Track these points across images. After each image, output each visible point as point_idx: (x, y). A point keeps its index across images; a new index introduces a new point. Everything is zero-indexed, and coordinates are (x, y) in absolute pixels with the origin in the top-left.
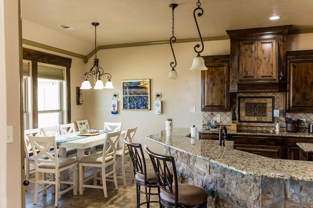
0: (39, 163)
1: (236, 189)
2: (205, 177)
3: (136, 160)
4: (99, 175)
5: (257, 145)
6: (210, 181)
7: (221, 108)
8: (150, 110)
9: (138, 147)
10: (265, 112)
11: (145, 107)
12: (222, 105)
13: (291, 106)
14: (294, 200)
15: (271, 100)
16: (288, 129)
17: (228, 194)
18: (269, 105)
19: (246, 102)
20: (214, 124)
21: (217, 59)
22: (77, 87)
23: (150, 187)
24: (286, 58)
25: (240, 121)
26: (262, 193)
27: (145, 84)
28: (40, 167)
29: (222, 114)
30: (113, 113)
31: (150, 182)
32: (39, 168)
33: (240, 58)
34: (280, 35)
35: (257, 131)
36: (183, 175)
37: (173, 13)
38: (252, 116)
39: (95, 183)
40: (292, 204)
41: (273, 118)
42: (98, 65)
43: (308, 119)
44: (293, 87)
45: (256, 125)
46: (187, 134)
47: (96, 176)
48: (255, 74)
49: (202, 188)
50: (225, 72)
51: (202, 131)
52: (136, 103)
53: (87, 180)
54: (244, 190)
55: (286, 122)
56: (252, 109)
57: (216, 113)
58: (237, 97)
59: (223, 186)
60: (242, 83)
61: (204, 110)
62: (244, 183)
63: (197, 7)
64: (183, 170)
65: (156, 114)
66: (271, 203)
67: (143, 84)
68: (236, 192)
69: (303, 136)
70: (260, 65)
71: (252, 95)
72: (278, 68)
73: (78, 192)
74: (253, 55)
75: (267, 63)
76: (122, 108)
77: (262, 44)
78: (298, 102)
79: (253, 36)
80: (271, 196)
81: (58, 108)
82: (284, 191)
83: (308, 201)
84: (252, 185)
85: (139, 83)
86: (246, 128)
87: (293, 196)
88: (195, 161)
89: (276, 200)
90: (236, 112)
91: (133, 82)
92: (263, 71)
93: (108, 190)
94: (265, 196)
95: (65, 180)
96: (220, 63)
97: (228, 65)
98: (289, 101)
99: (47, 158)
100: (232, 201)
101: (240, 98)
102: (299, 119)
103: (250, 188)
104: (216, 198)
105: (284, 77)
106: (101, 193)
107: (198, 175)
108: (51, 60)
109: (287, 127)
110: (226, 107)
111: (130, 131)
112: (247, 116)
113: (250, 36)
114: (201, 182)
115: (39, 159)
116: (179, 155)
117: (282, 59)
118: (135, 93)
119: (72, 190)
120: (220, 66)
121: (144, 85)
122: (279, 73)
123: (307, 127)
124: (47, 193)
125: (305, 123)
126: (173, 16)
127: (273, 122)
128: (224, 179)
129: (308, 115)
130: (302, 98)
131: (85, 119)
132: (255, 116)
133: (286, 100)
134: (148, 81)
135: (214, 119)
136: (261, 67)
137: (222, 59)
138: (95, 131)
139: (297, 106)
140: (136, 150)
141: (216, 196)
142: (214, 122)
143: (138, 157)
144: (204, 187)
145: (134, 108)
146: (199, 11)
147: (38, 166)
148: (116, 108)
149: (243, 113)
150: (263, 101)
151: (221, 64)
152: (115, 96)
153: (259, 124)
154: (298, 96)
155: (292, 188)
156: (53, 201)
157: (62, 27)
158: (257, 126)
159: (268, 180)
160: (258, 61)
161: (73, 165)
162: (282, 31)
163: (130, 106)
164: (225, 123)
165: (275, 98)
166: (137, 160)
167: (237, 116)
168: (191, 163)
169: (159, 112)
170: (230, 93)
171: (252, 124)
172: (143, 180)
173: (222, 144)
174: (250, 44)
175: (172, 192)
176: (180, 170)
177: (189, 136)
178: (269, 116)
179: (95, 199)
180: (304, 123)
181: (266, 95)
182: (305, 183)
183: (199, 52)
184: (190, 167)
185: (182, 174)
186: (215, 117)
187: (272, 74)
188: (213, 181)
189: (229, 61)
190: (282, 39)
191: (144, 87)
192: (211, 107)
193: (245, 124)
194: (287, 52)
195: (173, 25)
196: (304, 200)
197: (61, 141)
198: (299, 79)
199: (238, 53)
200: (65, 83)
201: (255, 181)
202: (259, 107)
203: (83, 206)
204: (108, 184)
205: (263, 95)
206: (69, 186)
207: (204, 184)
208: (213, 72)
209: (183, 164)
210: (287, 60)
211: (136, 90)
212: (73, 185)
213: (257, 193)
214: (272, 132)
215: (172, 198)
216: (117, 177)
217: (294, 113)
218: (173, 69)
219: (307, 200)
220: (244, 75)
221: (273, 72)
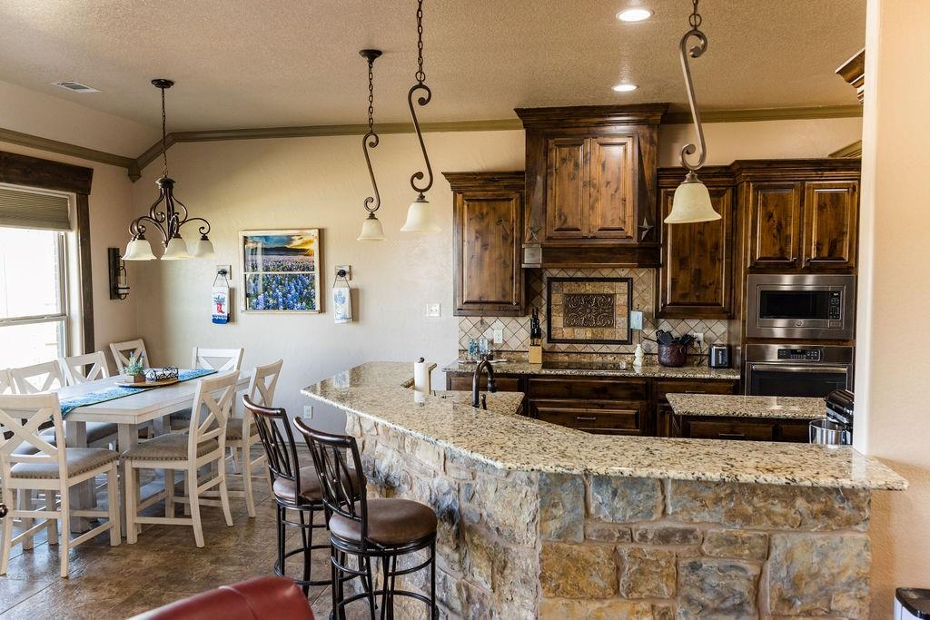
0: (13, 464)
1: (496, 503)
2: (437, 481)
3: (274, 448)
4: (180, 490)
5: (587, 399)
6: (445, 488)
7: (502, 308)
8: (322, 310)
9: (277, 415)
10: (611, 315)
11: (307, 304)
12: (507, 299)
13: (668, 303)
14: (602, 516)
15: (624, 286)
16: (663, 359)
17: (481, 515)
18: (621, 300)
19: (566, 291)
20: (486, 348)
21: (493, 180)
22: (109, 249)
23: (312, 510)
24: (658, 183)
25: (550, 340)
26: (542, 507)
27: (306, 243)
28: (15, 475)
29: (506, 322)
30: (216, 321)
31: (310, 499)
32: (12, 477)
33: (549, 182)
34: (645, 127)
35: (590, 366)
36: (390, 479)
37: (370, 73)
38: (580, 326)
39: (170, 511)
40: (597, 526)
41: (630, 332)
42: (171, 195)
43: (710, 334)
44: (673, 256)
45: (589, 348)
46: (407, 379)
47: (171, 492)
48: (585, 222)
49: (429, 505)
50: (513, 215)
51: (455, 368)
52: (280, 294)
53: (148, 504)
54: (509, 503)
55: (658, 341)
56: (581, 309)
57: (493, 319)
58: (545, 279)
59: (471, 499)
60: (552, 244)
61: (460, 312)
62: (509, 489)
63: (418, 83)
64: (391, 467)
65: (336, 322)
66: (558, 527)
67: (301, 241)
68: (496, 510)
69: (691, 376)
70: (597, 200)
71: (579, 275)
72: (636, 209)
73: (124, 538)
74: (581, 174)
75: (612, 195)
76: (244, 308)
77: (601, 148)
78: (684, 292)
79: (579, 127)
80: (559, 512)
81: (56, 310)
82: (582, 500)
83: (627, 518)
84: (524, 492)
85: (290, 239)
86: (566, 358)
87: (600, 508)
88: (415, 443)
89: (568, 519)
90: (542, 318)
91: (274, 237)
92: (603, 217)
93: (204, 528)
94: (547, 511)
95: (84, 508)
96: (501, 190)
97: (522, 198)
98: (665, 291)
99: (34, 451)
100: (489, 529)
101: (551, 280)
102: (689, 334)
103: (519, 499)
104: (458, 525)
105: (651, 231)
106: (186, 537)
107: (421, 477)
108: (30, 173)
109: (659, 354)
110: (514, 304)
111: (262, 373)
112: (569, 326)
113: (574, 125)
114: (428, 493)
115: (12, 455)
116: (380, 431)
117: (649, 188)
118: (279, 266)
119: (107, 533)
120: (500, 200)
121: (302, 244)
122: (640, 223)
123: (706, 353)
124: (35, 545)
125: (702, 343)
126: (371, 79)
127: (628, 342)
128: (473, 482)
129: (709, 323)
130: (693, 283)
131: (136, 339)
132: (588, 326)
133: (657, 287)
134: (315, 233)
135: (489, 334)
136: (599, 206)
137: (505, 183)
138: (167, 373)
139: (681, 301)
140: (273, 424)
141: (457, 520)
142: (486, 342)
143: (278, 440)
144: (435, 504)
145: (276, 307)
146: (422, 93)
147: (7, 474)
148: (225, 308)
149: (558, 320)
150: (606, 289)
151: (503, 195)
152: (224, 273)
153: (597, 347)
154: (684, 278)
155: (599, 493)
156: (55, 562)
157: (63, 86)
158: (592, 351)
159: (553, 478)
160: (592, 189)
161: (109, 467)
162: (649, 117)
163: (267, 301)
164: (514, 344)
165: (634, 281)
166: (276, 449)
167: (544, 327)
168: (408, 450)
169: (344, 318)
170: (526, 269)
171: (580, 347)
172: (293, 495)
173: (480, 403)
174: (573, 145)
175: (354, 515)
176: (383, 466)
177: (411, 384)
178: (621, 326)
179: (172, 552)
180: (699, 342)
181: (614, 275)
182: (623, 481)
183: (422, 191)
184: (405, 460)
185: (388, 476)
186: (490, 329)
187: (625, 222)
188: (451, 488)
189: (523, 187)
190: (648, 135)
191: (304, 250)
192: (479, 305)
193: (563, 347)
194: (658, 170)
195: (371, 102)
196: (619, 515)
197: (72, 405)
198: (687, 237)
199: (545, 166)
200: (73, 237)
201: (530, 482)
202: (596, 305)
203: (139, 570)
204: (206, 512)
205: (606, 273)
206: (95, 522)
207: (433, 497)
208: (482, 214)
209: (390, 453)
210: (659, 188)
211: (281, 258)
212: (108, 519)
213: (533, 508)
214: (623, 365)
215: (354, 529)
216: (228, 494)
217: (678, 318)
218: (372, 216)
219: (625, 516)
220: (558, 224)
221: (627, 219)
